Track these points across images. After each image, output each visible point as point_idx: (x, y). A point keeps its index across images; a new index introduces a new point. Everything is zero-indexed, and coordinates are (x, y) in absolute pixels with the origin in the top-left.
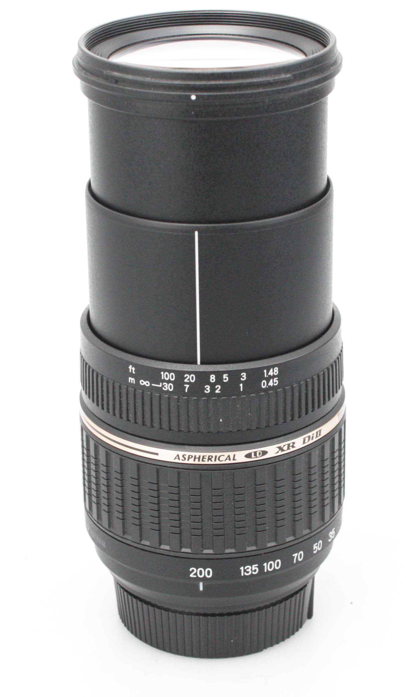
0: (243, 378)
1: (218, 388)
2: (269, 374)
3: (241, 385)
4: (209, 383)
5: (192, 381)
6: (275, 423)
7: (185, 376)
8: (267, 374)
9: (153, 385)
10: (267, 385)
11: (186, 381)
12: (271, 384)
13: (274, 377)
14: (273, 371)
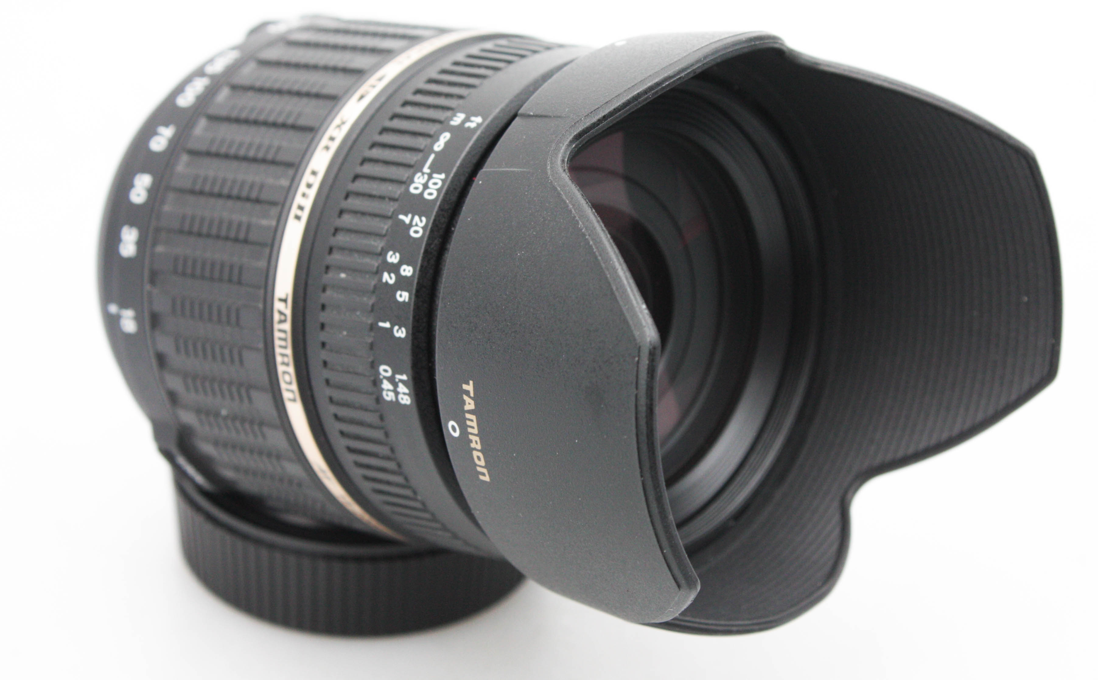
0: (398, 331)
1: (391, 278)
2: (401, 385)
3: (387, 325)
4: (401, 263)
5: (413, 229)
6: (331, 382)
7: (424, 219)
8: (401, 381)
9: (432, 157)
10: (385, 377)
11: (417, 218)
12: (386, 385)
13: (397, 393)
14: (404, 394)
